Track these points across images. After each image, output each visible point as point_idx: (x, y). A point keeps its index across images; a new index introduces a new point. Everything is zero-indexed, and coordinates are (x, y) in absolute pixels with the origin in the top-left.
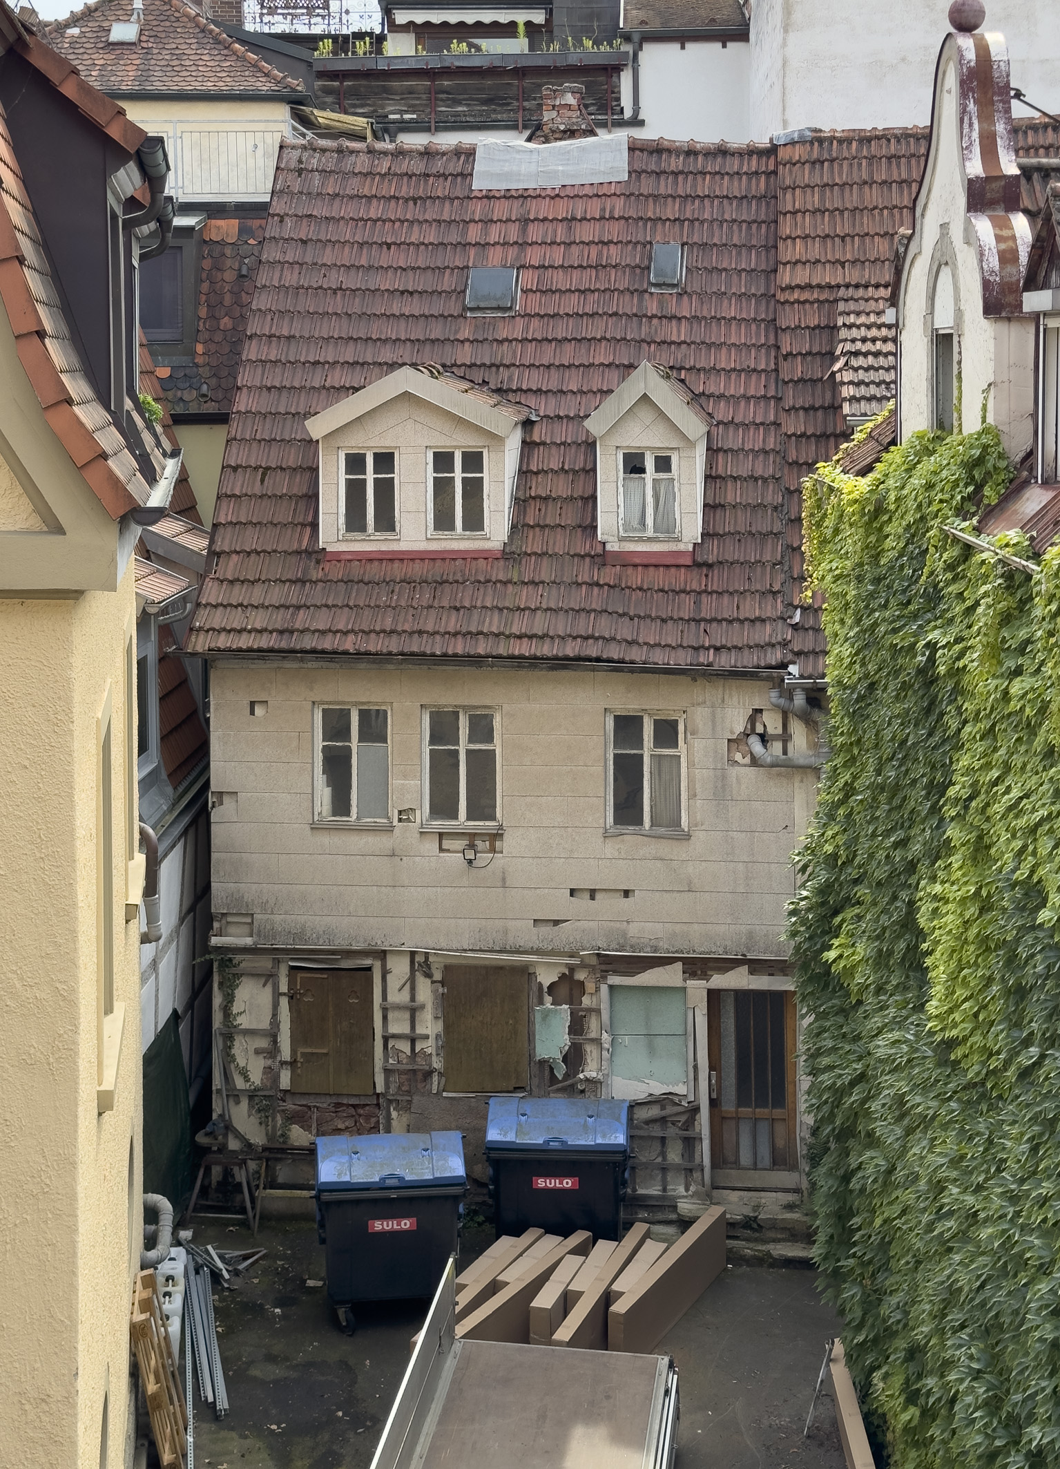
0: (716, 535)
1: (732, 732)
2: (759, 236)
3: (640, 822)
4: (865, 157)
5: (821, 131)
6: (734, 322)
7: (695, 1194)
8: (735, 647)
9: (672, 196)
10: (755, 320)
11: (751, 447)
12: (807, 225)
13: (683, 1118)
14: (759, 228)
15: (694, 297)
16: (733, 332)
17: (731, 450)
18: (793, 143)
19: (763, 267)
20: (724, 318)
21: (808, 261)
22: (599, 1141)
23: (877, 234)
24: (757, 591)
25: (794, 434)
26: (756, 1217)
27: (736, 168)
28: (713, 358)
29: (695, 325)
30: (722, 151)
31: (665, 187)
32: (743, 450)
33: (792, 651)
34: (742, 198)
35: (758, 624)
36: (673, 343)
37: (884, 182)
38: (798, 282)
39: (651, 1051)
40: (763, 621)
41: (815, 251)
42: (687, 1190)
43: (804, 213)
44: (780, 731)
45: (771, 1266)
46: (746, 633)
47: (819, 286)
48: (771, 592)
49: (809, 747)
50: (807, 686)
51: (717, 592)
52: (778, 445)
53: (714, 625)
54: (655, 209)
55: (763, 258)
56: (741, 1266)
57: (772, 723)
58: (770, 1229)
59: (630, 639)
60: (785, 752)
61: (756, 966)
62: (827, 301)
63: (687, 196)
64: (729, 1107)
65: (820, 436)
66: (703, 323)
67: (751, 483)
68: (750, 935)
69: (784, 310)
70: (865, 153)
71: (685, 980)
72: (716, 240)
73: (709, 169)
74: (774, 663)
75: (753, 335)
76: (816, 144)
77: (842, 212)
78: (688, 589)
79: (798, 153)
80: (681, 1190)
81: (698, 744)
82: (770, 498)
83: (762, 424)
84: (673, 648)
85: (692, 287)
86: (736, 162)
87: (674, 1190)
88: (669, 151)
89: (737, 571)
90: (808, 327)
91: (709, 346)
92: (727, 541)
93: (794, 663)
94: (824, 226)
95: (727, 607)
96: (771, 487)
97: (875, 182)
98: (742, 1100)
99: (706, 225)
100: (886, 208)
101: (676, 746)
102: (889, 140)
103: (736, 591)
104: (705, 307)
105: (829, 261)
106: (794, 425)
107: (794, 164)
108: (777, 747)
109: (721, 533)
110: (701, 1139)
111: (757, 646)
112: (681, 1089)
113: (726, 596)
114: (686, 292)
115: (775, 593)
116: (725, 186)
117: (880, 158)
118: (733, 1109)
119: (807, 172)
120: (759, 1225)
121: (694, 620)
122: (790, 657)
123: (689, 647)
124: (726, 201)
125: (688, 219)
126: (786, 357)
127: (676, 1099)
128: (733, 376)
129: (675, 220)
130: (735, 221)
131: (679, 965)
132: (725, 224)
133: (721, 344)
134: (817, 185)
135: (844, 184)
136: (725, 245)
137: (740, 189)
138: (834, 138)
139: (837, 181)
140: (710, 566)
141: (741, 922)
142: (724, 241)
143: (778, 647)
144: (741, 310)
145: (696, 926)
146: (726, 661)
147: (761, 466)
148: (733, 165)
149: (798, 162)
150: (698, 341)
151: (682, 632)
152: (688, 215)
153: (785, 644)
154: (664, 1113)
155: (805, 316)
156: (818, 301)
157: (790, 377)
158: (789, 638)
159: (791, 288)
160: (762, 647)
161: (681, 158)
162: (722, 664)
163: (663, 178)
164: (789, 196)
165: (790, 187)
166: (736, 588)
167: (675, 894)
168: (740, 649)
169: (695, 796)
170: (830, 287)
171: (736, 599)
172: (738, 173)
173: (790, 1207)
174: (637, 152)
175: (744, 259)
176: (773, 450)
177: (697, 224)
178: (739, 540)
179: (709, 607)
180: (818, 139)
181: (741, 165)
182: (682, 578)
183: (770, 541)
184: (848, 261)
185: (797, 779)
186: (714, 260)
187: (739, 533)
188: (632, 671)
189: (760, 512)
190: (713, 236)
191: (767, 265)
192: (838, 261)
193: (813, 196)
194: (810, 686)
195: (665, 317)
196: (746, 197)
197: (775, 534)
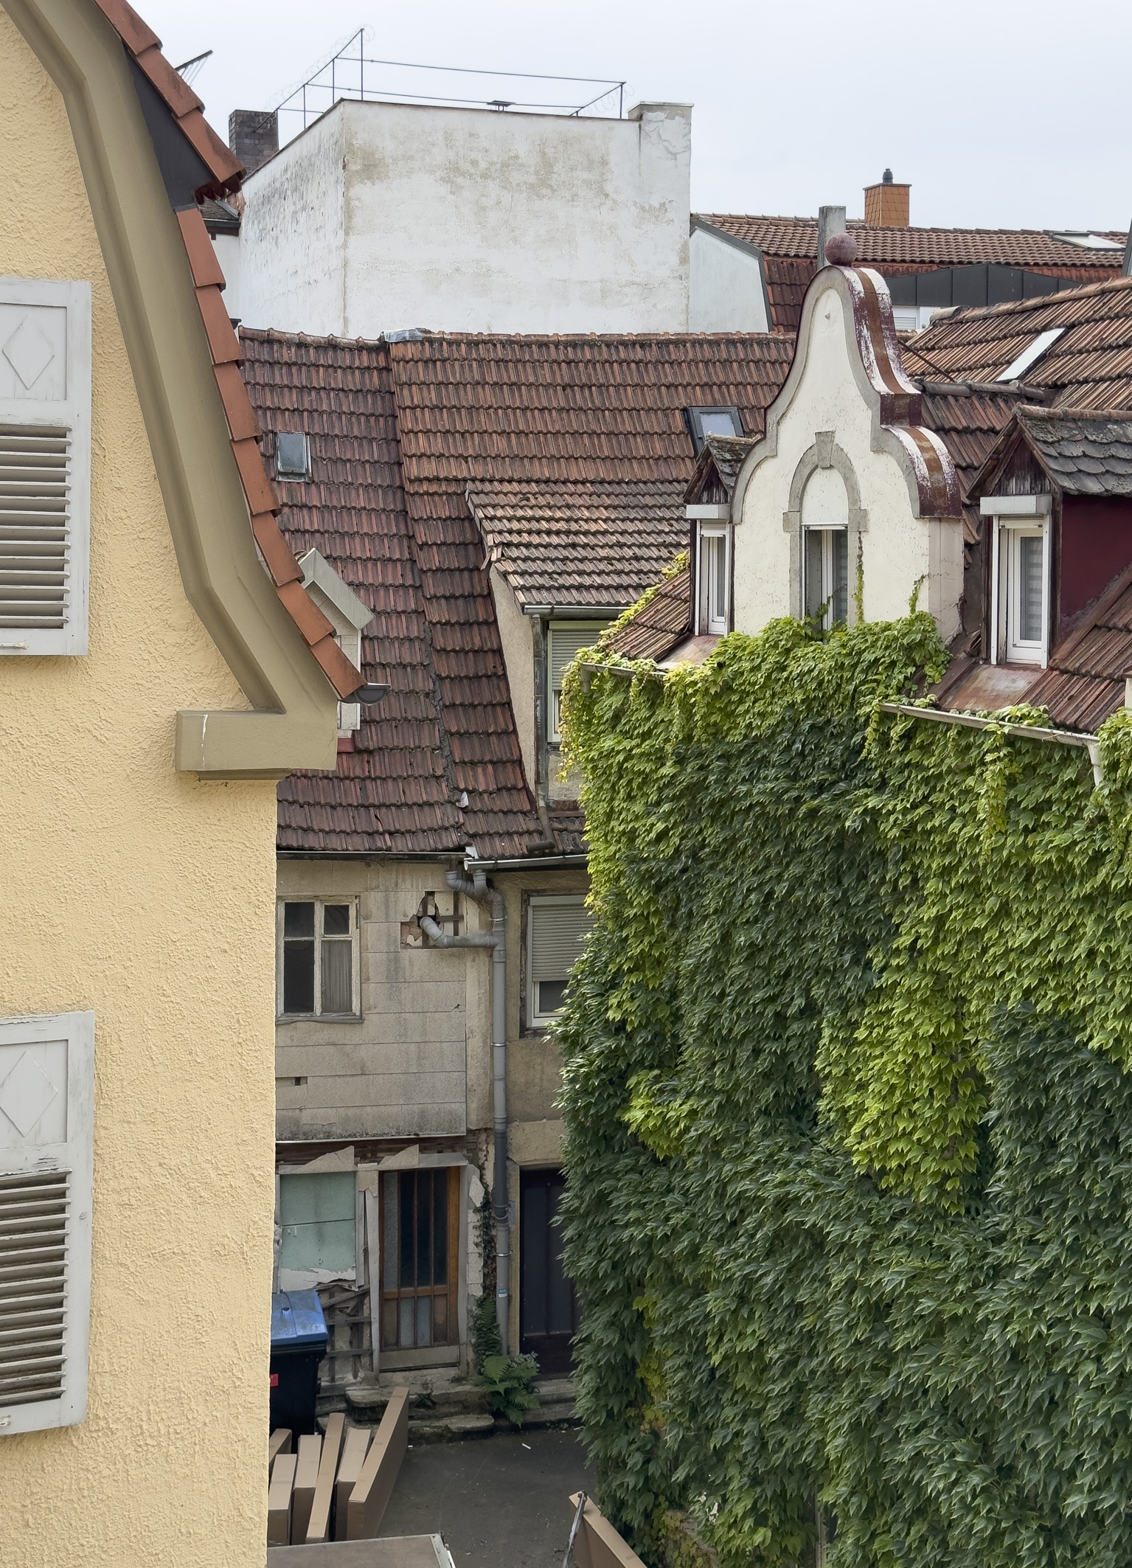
0: (374, 721)
1: (405, 916)
2: (379, 429)
3: (310, 1008)
4: (475, 360)
5: (430, 332)
6: (364, 512)
7: (364, 1379)
8: (409, 831)
9: (287, 386)
10: (384, 510)
11: (396, 635)
12: (427, 420)
13: (352, 1304)
14: (377, 421)
15: (322, 486)
16: (364, 521)
17: (377, 638)
18: (405, 342)
19: (386, 459)
20: (354, 508)
21: (433, 455)
22: (301, 1333)
23: (495, 432)
24: (420, 776)
25: (439, 622)
26: (429, 1395)
27: (348, 363)
28: (348, 547)
29: (326, 515)
30: (331, 345)
31: (280, 377)
32: (388, 637)
33: (467, 834)
34: (358, 391)
35: (426, 808)
36: (308, 531)
37: (496, 384)
38: (426, 474)
39: (321, 1238)
40: (431, 805)
41: (438, 445)
42: (355, 1376)
43: (423, 409)
44: (451, 912)
45: (450, 1440)
46: (417, 817)
47: (446, 479)
48: (434, 776)
49: (481, 927)
50: (487, 867)
51: (380, 778)
52: (422, 633)
53: (384, 810)
54: (272, 398)
55: (385, 451)
56: (421, 1444)
57: (444, 905)
58: (444, 1404)
59: (305, 827)
60: (456, 933)
61: (426, 1144)
62: (455, 493)
63: (303, 387)
64: (392, 1289)
65: (464, 624)
66: (334, 512)
67: (400, 670)
68: (422, 1114)
69: (414, 501)
70: (474, 356)
71: (356, 1164)
72: (337, 432)
73: (322, 362)
74: (451, 846)
75: (385, 525)
76: (427, 344)
77: (459, 409)
78: (352, 775)
79: (410, 351)
80: (350, 1377)
81: (371, 929)
82: (421, 685)
83: (404, 612)
84: (348, 834)
85: (319, 477)
86: (347, 357)
87: (342, 1379)
88: (280, 342)
89: (398, 757)
90: (440, 518)
91: (343, 535)
92: (384, 727)
93: (470, 845)
94: (445, 422)
95: (392, 793)
96: (420, 674)
97: (488, 383)
98: (405, 1278)
99: (325, 416)
100: (501, 408)
101: (346, 930)
102: (495, 345)
103: (400, 777)
104: (334, 497)
105: (452, 456)
106: (437, 613)
107: (407, 362)
108: (449, 927)
109: (378, 719)
110: (370, 1323)
111: (431, 829)
112: (350, 1275)
113: (390, 781)
114: (313, 482)
115: (437, 778)
116: (339, 379)
117: (489, 361)
118: (396, 1290)
119: (421, 370)
120: (433, 1402)
121: (363, 806)
122: (466, 839)
123: (363, 832)
124: (341, 394)
125: (307, 410)
126: (421, 547)
127: (346, 1285)
128: (370, 565)
129: (294, 410)
130: (353, 413)
131: (351, 1150)
132: (343, 416)
133: (354, 533)
134: (433, 383)
135: (458, 384)
136: (346, 436)
137: (355, 383)
138: (444, 339)
139: (451, 380)
140: (370, 752)
141: (413, 1102)
142: (345, 433)
143: (452, 830)
144: (369, 500)
145: (368, 1109)
146: (402, 845)
147: (408, 654)
148: (345, 359)
149: (412, 360)
150: (332, 530)
151: (353, 818)
152: (307, 406)
153: (458, 827)
154: (333, 1301)
155: (436, 507)
156: (446, 493)
157: (428, 566)
158: (462, 821)
159: (420, 480)
160: (435, 830)
161: (293, 350)
162: (400, 848)
163: (276, 368)
164: (406, 392)
165: (406, 383)
166: (400, 773)
167: (348, 1079)
168: (414, 833)
169: (368, 979)
170: (456, 480)
171: (400, 784)
172: (350, 368)
173: (457, 1380)
174: (248, 342)
175: (366, 449)
176: (417, 638)
177: (316, 415)
178: (396, 727)
179: (376, 793)
180: (428, 339)
181: (353, 360)
182: (345, 765)
183: (426, 727)
184: (470, 456)
185: (470, 958)
186: (338, 450)
187: (395, 719)
188: (312, 858)
189: (413, 698)
190: (333, 427)
191: (390, 458)
192: (461, 456)
193: (430, 393)
194: (491, 867)
195: (296, 506)
196: (361, 390)
197: (431, 720)
